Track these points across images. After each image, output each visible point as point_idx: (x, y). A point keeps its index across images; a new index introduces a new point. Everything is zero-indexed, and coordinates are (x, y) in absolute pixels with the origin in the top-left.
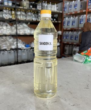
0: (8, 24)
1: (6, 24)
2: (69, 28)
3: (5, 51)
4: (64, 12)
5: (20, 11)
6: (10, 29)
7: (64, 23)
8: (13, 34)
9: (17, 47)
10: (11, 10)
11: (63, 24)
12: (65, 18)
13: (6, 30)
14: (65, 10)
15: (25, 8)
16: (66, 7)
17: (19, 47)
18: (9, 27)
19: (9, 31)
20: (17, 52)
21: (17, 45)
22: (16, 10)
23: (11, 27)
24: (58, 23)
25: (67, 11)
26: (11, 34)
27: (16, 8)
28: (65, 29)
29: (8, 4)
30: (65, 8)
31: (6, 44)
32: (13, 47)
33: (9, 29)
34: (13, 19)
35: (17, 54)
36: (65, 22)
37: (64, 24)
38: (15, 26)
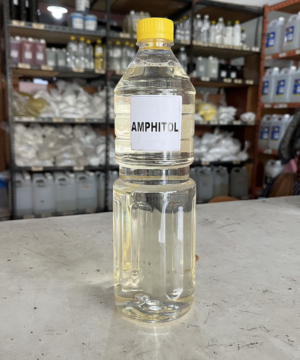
0: (81, 90)
1: (76, 87)
2: (284, 103)
3: (68, 173)
4: (266, 51)
5: (122, 46)
6: (88, 104)
7: (266, 85)
8: (96, 121)
9: (107, 162)
10: (94, 44)
11: (260, 88)
12: (268, 71)
13: (74, 106)
14: (271, 43)
16: (274, 33)
17: (111, 162)
18: (84, 97)
19: (82, 109)
20: (107, 179)
21: (107, 157)
22: (109, 43)
23: (90, 97)
24: (245, 88)
25: (276, 46)
26: (90, 121)
27: (110, 38)
28: (267, 106)
29: (84, 25)
30: (269, 35)
31: (72, 151)
32: (95, 161)
33: (85, 103)
34: (97, 71)
35: (106, 185)
36: (267, 82)
37: (266, 91)
38: (103, 94)
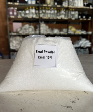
15: (49, 6)
34: (36, 18)
